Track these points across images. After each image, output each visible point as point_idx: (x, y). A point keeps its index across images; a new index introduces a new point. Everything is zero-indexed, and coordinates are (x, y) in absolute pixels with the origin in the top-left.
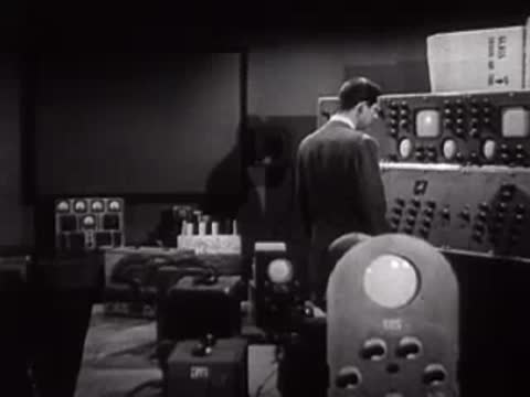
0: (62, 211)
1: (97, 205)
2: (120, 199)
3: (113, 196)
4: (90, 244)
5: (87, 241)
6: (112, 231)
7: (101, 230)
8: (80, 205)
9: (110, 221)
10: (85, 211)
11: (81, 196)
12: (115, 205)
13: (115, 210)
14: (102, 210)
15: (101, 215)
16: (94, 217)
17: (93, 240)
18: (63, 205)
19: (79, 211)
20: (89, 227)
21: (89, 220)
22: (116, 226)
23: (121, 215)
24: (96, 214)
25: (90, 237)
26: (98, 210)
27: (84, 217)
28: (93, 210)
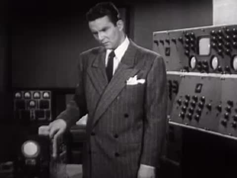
0: (18, 98)
1: (37, 95)
2: (50, 92)
3: (45, 89)
4: (33, 117)
5: (31, 115)
6: (45, 110)
7: (39, 109)
8: (27, 94)
9: (44, 104)
10: (30, 98)
11: (28, 90)
12: (46, 95)
13: (46, 98)
14: (39, 98)
15: (39, 100)
16: (35, 102)
17: (34, 115)
18: (18, 95)
19: (27, 98)
20: (34, 107)
21: (32, 103)
22: (47, 107)
23: (50, 100)
24: (36, 100)
25: (33, 113)
26: (37, 98)
27: (30, 101)
28: (34, 98)
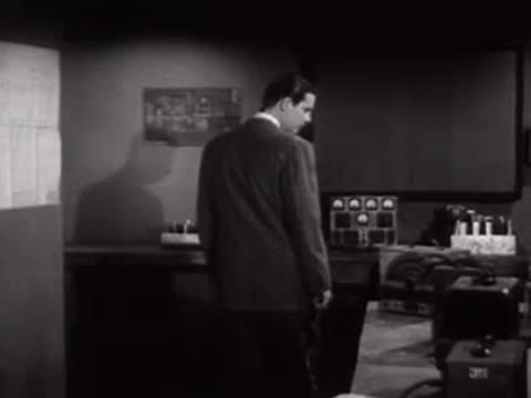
0: (338, 209)
1: (371, 203)
2: (395, 198)
3: (387, 194)
4: (364, 242)
5: (360, 239)
6: (386, 229)
7: (375, 228)
8: (354, 203)
9: (384, 220)
10: (359, 208)
11: (354, 194)
12: (388, 203)
13: (387, 209)
14: (375, 209)
15: (375, 213)
16: (367, 215)
17: (366, 238)
18: (338, 203)
19: (354, 209)
20: (362, 224)
21: (363, 218)
22: (390, 225)
23: (394, 213)
24: (370, 212)
25: (363, 233)
26: (372, 209)
27: (359, 214)
28: (367, 209)
